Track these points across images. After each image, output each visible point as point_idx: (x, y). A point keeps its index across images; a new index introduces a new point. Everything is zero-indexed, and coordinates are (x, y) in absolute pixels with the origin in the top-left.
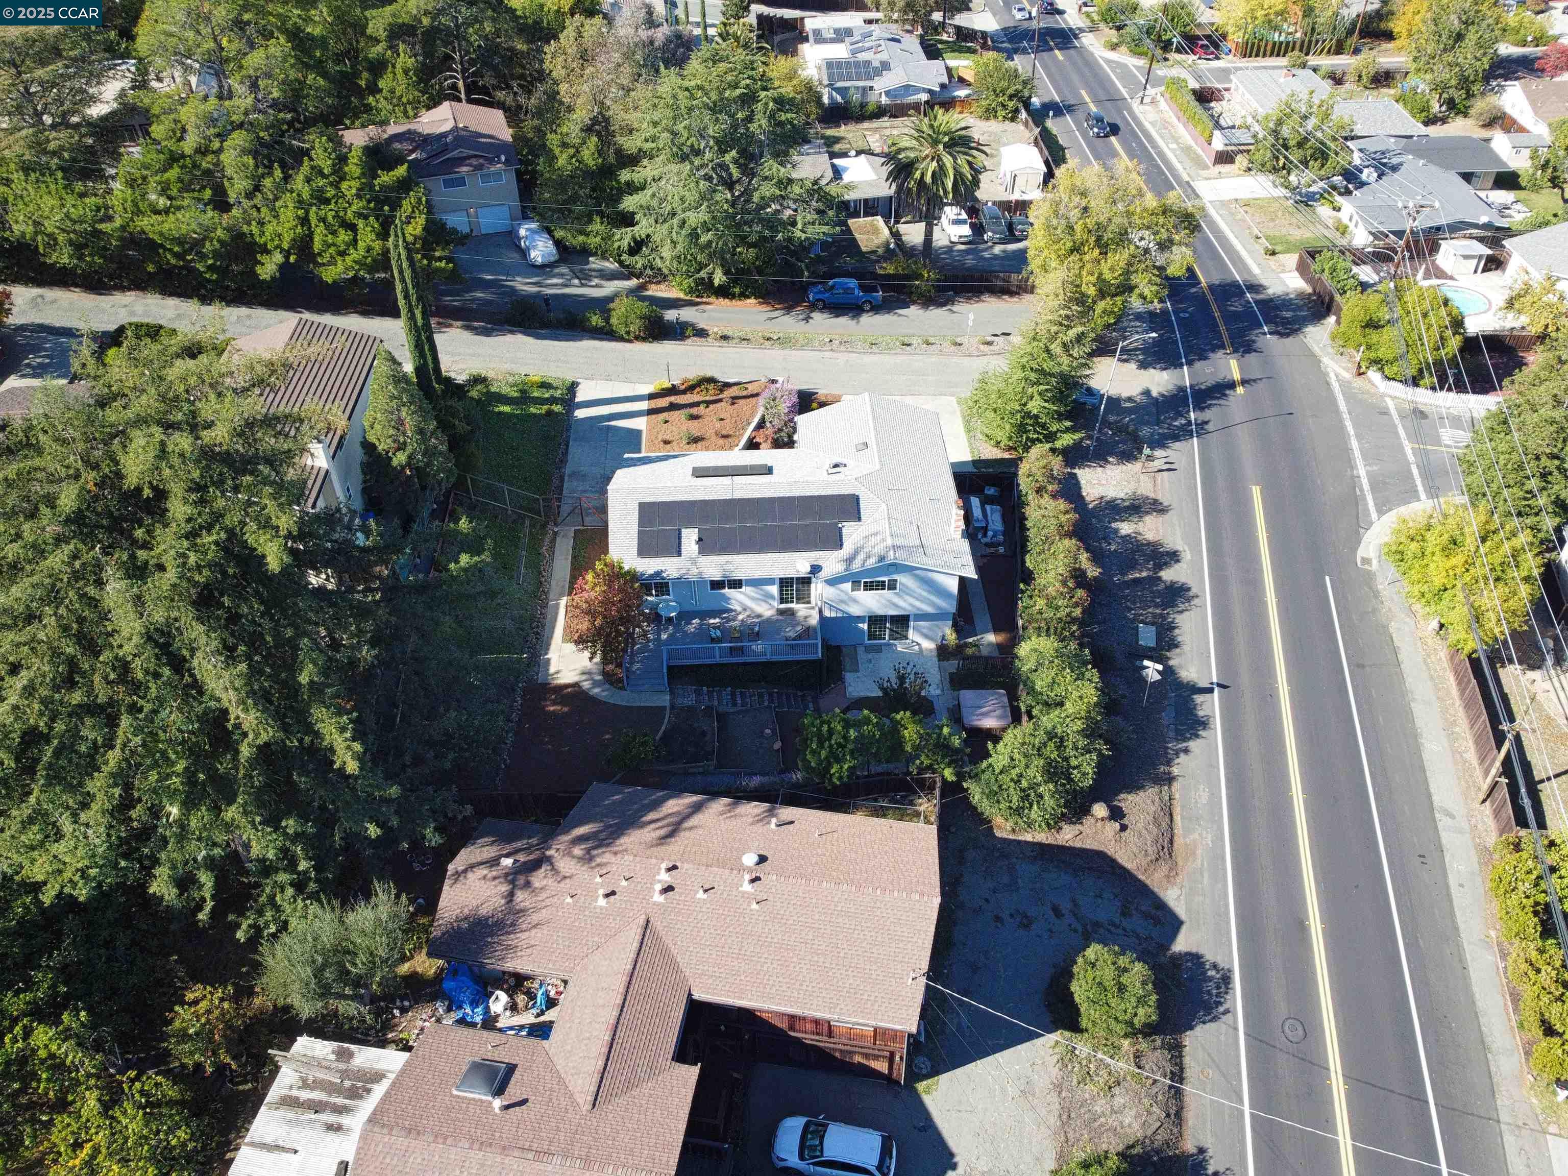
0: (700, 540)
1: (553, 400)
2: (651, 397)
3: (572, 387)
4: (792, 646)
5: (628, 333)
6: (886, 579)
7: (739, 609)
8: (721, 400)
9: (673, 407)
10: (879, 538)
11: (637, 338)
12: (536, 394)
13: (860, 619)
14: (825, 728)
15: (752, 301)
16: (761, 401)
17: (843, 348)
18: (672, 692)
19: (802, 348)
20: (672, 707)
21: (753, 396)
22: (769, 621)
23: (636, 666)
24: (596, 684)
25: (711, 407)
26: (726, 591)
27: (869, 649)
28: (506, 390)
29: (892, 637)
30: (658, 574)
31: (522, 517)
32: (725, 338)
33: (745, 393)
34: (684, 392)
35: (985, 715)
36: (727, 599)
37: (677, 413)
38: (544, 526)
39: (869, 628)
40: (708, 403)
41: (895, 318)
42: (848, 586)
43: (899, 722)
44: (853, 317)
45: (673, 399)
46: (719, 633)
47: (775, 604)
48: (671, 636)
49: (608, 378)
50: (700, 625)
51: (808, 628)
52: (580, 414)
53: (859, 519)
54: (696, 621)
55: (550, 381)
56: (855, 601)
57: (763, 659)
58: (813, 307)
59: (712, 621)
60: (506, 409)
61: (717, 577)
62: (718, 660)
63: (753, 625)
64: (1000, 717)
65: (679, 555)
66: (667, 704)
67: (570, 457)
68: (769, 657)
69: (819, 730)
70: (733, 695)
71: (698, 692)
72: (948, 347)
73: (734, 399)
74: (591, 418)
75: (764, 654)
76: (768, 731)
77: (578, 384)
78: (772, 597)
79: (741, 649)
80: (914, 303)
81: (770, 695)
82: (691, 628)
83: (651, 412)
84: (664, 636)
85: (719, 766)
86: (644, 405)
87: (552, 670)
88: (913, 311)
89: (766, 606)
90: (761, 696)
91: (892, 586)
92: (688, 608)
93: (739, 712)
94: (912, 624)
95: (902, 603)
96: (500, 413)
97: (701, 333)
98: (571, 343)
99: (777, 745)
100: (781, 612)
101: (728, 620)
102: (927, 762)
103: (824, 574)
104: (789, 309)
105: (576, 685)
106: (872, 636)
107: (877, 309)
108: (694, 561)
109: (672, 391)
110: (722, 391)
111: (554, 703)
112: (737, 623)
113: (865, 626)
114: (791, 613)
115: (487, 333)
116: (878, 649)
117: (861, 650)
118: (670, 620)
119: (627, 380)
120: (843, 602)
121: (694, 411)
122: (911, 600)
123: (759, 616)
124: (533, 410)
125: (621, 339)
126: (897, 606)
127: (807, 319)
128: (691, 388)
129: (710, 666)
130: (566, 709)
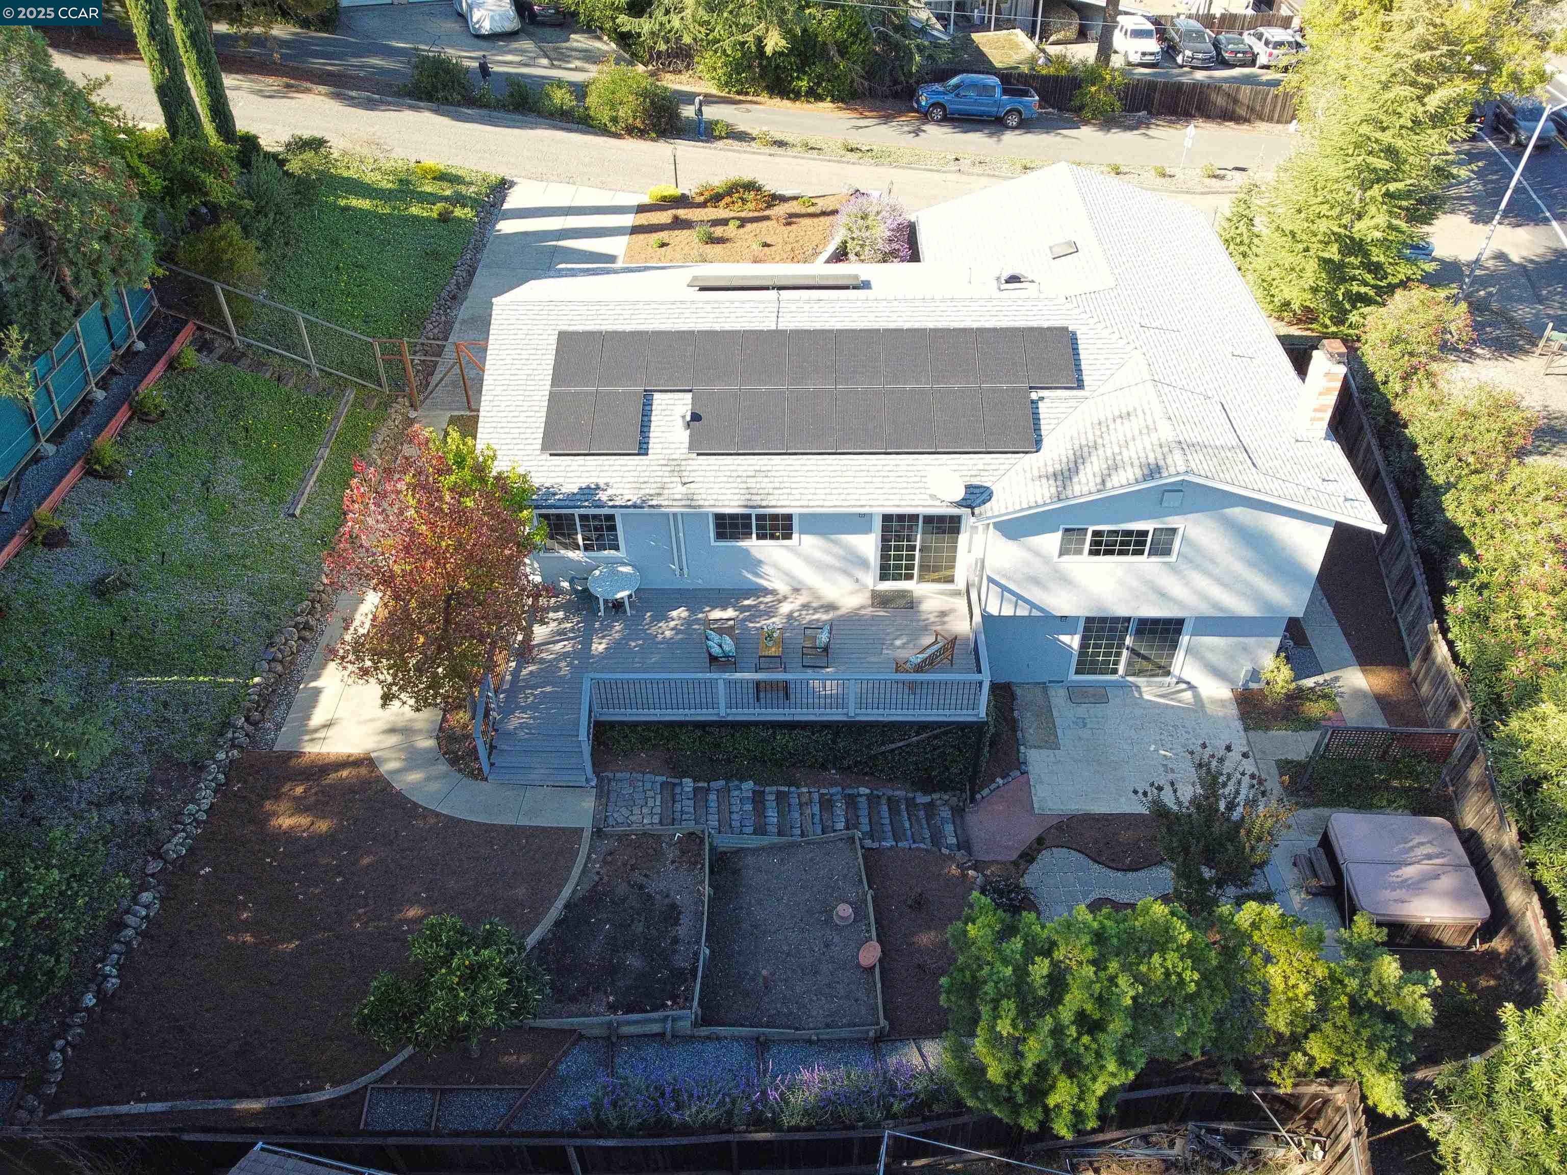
0: (695, 417)
1: (459, 200)
2: (642, 209)
3: (502, 187)
4: (912, 686)
5: (614, 120)
6: (1148, 526)
7: (782, 588)
8: (767, 218)
9: (679, 224)
10: (1136, 423)
11: (631, 131)
12: (428, 189)
13: (1065, 623)
14: (1040, 969)
15: (826, 105)
16: (841, 219)
17: (978, 170)
18: (603, 792)
19: (909, 166)
20: (598, 833)
21: (824, 214)
22: (853, 619)
23: (517, 720)
24: (414, 758)
25: (749, 227)
26: (753, 545)
27: (1076, 694)
28: (370, 178)
29: (1131, 671)
30: (589, 492)
31: (342, 385)
32: (781, 144)
33: (811, 210)
34: (703, 205)
35: (1417, 886)
36: (755, 564)
37: (686, 233)
38: (386, 405)
39: (1084, 646)
40: (743, 222)
41: (1058, 138)
42: (1051, 541)
43: (1243, 937)
44: (991, 135)
45: (682, 213)
46: (729, 645)
47: (870, 580)
48: (615, 649)
49: (570, 181)
50: (688, 622)
51: (953, 641)
52: (506, 227)
53: (1080, 385)
54: (681, 613)
55: (460, 173)
56: (1064, 580)
57: (835, 715)
58: (926, 116)
59: (716, 614)
60: (364, 204)
61: (732, 507)
62: (723, 712)
63: (817, 627)
64: (1458, 896)
65: (643, 449)
66: (586, 824)
67: (472, 292)
68: (854, 712)
69: (1021, 972)
70: (758, 799)
71: (670, 791)
72: (1151, 177)
73: (791, 219)
74: (525, 234)
75: (839, 701)
76: (845, 910)
77: (512, 184)
78: (863, 563)
79: (785, 688)
80: (1087, 122)
81: (851, 801)
82: (666, 630)
83: (636, 230)
84: (599, 647)
85: (706, 1020)
86: (628, 220)
87: (317, 718)
88: (1086, 132)
89: (846, 584)
90: (827, 804)
91: (1162, 548)
92: (659, 581)
93: (772, 849)
94: (1185, 639)
95: (1177, 589)
96: (347, 208)
97: (742, 137)
98: (516, 132)
99: (870, 954)
100: (882, 600)
101: (756, 613)
102: (1324, 1059)
103: (997, 508)
104: (887, 118)
105: (367, 762)
106: (1085, 664)
107: (1026, 124)
108: (676, 468)
109: (682, 201)
110: (769, 206)
111: (301, 806)
112: (777, 622)
113: (1073, 641)
114: (909, 603)
115: (370, 105)
116: (1100, 696)
117: (1058, 696)
118: (617, 606)
119: (603, 186)
120: (1036, 581)
121: (719, 231)
122: (1202, 582)
123: (831, 607)
124: (415, 210)
125: (604, 131)
126: (1163, 595)
127: (917, 132)
128: (716, 199)
129: (702, 726)
130: (323, 826)
